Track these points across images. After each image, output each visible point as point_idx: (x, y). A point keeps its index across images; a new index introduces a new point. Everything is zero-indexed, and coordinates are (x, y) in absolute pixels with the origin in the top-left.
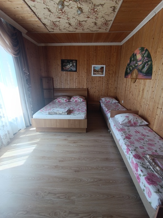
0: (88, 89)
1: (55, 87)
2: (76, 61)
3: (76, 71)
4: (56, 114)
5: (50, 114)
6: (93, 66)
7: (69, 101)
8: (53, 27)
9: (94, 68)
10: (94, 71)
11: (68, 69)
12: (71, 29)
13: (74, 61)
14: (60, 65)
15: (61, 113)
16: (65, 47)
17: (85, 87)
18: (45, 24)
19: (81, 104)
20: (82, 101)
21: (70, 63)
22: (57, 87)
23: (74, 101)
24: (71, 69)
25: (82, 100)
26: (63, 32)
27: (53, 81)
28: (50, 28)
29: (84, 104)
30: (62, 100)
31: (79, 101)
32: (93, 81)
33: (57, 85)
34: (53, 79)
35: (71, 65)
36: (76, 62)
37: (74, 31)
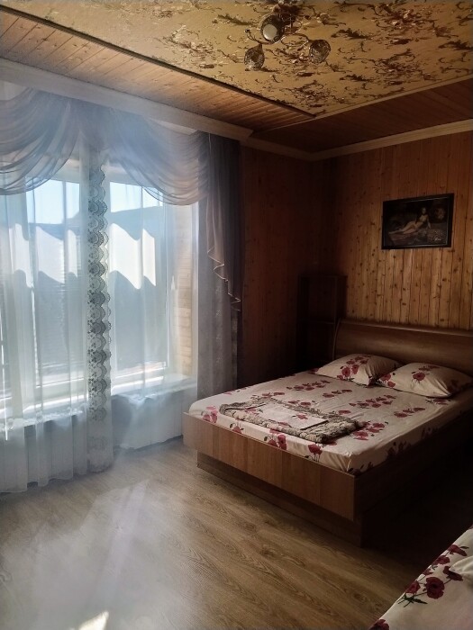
1: (349, 313)
3: (447, 244)
14: (380, 224)
22: (357, 315)
24: (423, 235)
34: (345, 278)
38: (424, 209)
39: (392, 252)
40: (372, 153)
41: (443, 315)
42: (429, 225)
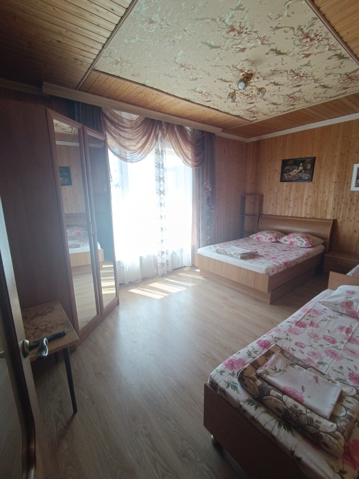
0: (335, 221)
1: (264, 213)
2: (314, 159)
7: (278, 242)
11: (294, 177)
13: (307, 161)
14: (280, 171)
16: (293, 134)
17: (329, 217)
21: (299, 166)
22: (268, 213)
23: (288, 243)
25: (305, 242)
30: (264, 238)
31: (299, 244)
33: (269, 209)
34: (262, 196)
35: (301, 168)
38: (301, 164)
39: (286, 183)
41: (308, 212)
42: (303, 171)
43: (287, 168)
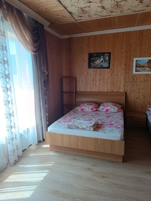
0: (126, 93)
1: (78, 90)
2: (110, 53)
3: (109, 68)
4: (78, 128)
5: (69, 127)
6: (135, 59)
7: (97, 110)
8: (81, 15)
9: (136, 62)
10: (136, 66)
11: (98, 65)
12: (105, 14)
13: (106, 54)
15: (85, 127)
16: (95, 36)
17: (122, 90)
18: (72, 13)
19: (114, 116)
20: (116, 111)
21: (100, 58)
22: (81, 90)
23: (104, 110)
24: (102, 65)
25: (116, 109)
26: (93, 19)
27: (76, 82)
28: (77, 16)
29: (120, 116)
30: (87, 109)
31: (112, 110)
32: (135, 80)
33: (81, 87)
34: (76, 78)
35: (102, 59)
36: (109, 55)
37: (109, 15)
38: (102, 57)
39: (92, 69)
40: (83, 37)
41: (108, 88)
42: (104, 61)
43: (92, 59)
